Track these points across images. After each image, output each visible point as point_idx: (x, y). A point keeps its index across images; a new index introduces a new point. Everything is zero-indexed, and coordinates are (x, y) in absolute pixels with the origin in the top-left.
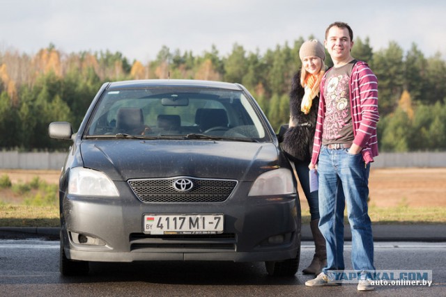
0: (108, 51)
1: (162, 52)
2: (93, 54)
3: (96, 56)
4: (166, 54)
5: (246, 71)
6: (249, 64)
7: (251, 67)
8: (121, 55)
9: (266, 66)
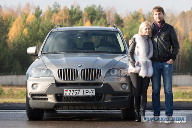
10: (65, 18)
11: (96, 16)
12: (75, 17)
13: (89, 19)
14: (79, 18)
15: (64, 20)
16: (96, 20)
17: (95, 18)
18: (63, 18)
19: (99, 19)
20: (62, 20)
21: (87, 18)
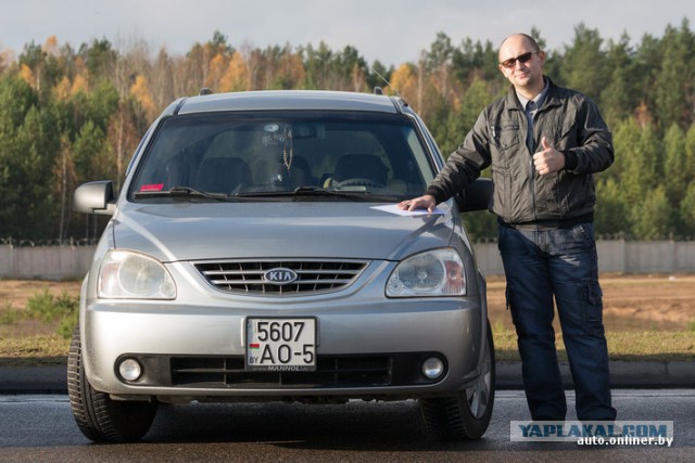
0: (323, 46)
1: (437, 46)
2: (294, 52)
3: (300, 53)
4: (446, 48)
5: (608, 81)
6: (614, 67)
7: (618, 71)
8: (355, 53)
9: (647, 68)
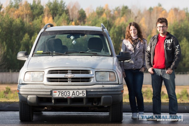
10: (26, 12)
11: (58, 12)
12: (36, 12)
13: (51, 14)
14: (40, 13)
15: (25, 15)
16: (58, 16)
17: (58, 13)
18: (24, 13)
19: (60, 15)
20: (23, 15)
21: (49, 14)
